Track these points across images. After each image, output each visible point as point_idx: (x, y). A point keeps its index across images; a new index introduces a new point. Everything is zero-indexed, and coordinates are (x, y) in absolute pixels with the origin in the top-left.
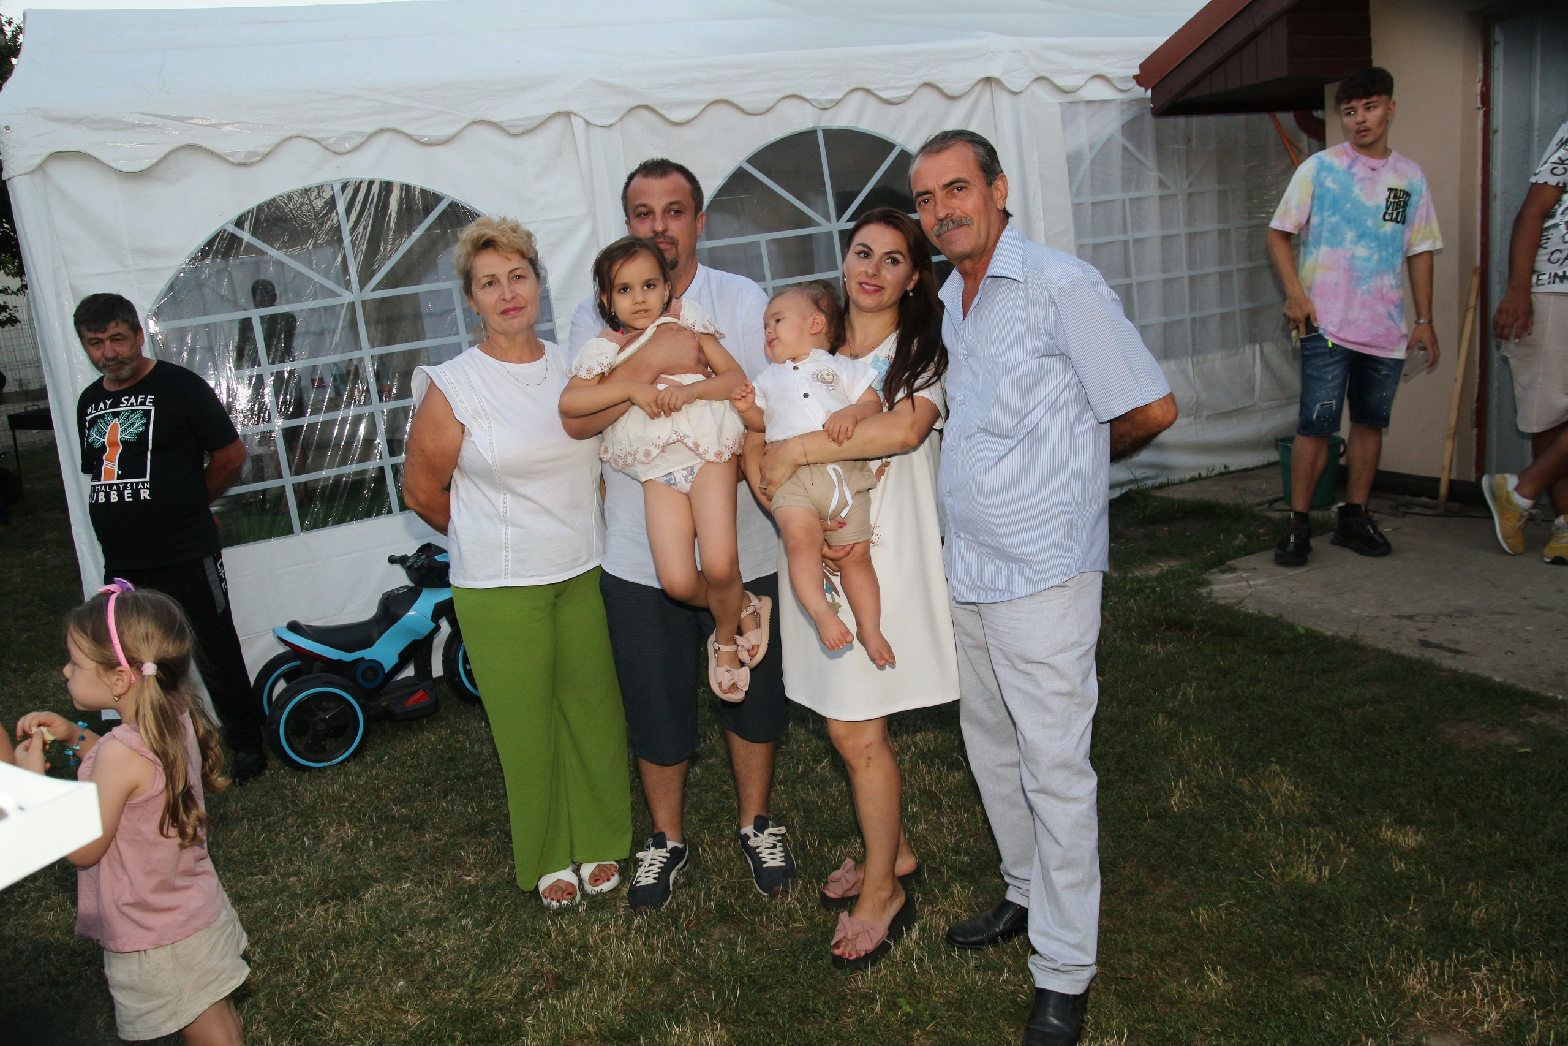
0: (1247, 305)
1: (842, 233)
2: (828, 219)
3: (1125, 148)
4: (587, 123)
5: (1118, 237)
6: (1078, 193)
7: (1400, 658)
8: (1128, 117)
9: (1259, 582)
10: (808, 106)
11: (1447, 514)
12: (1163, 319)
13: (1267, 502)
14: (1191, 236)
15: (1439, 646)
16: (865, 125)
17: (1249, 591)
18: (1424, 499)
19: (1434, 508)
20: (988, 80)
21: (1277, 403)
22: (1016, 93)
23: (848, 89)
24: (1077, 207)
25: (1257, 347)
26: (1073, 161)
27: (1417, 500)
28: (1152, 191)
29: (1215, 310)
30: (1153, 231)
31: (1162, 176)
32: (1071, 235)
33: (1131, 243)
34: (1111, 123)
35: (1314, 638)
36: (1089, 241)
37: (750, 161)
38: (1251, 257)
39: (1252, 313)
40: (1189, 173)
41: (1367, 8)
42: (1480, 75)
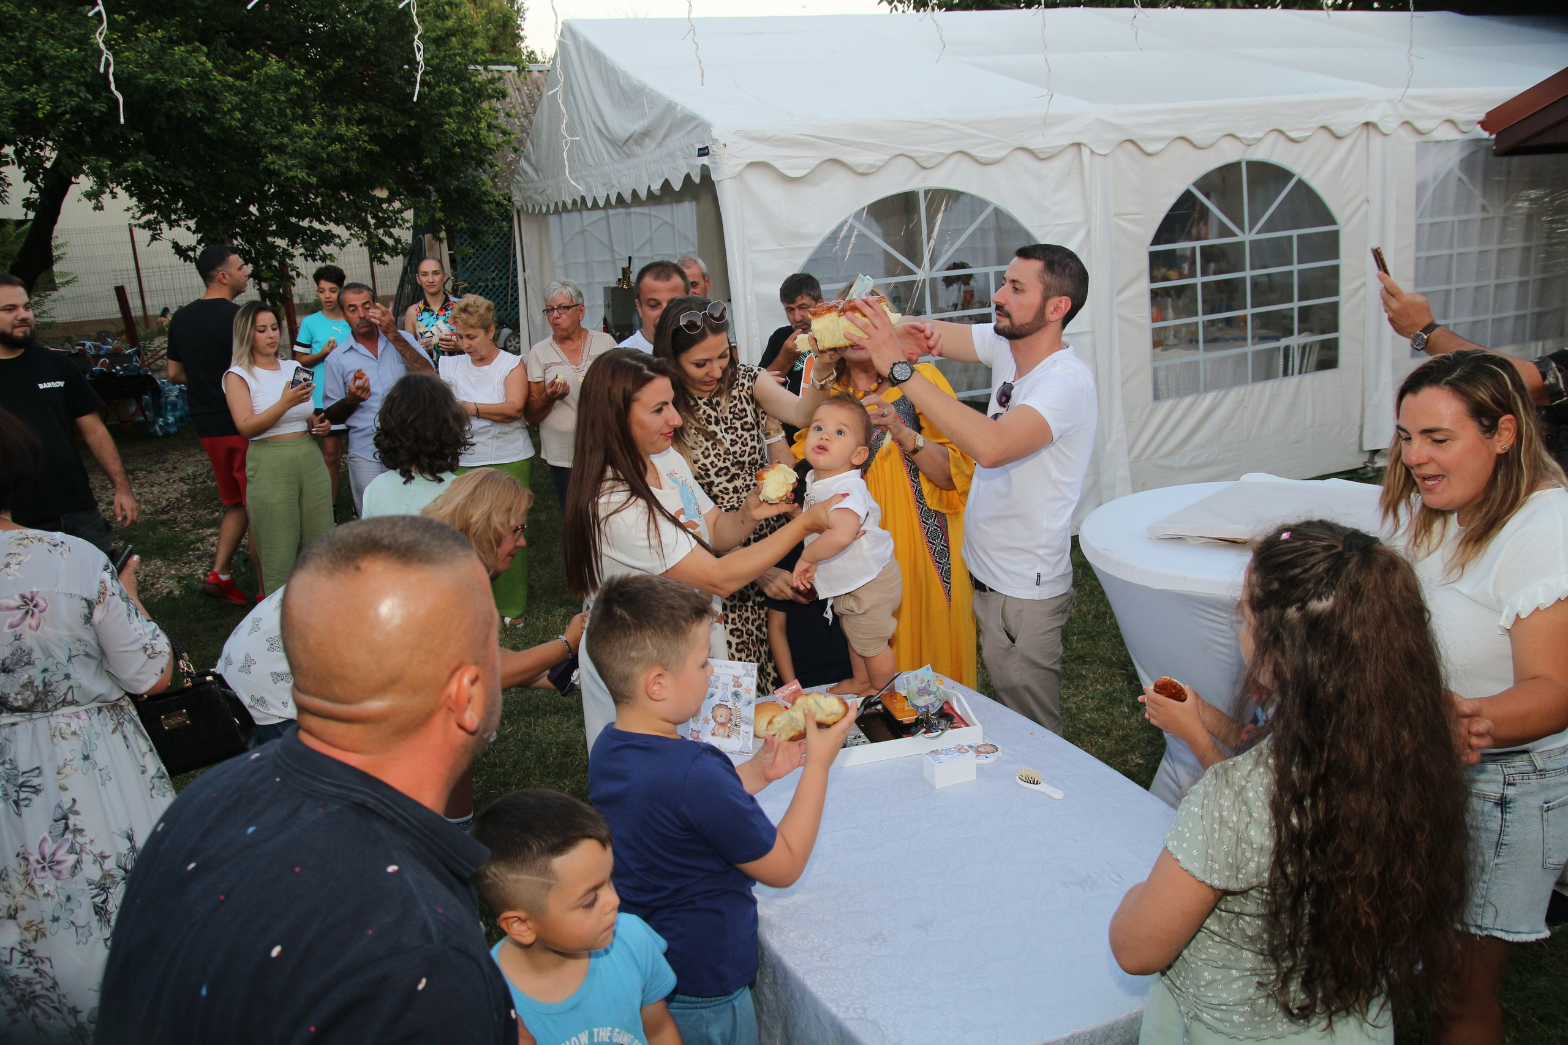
0: (1537, 310)
1: (1251, 242)
2: (1242, 229)
3: (1460, 179)
4: (1092, 152)
5: (1446, 252)
6: (1421, 216)
8: (1465, 154)
10: (1238, 143)
12: (1472, 319)
14: (1500, 252)
16: (1276, 159)
20: (1367, 124)
22: (1386, 135)
23: (1268, 129)
24: (1419, 227)
26: (1421, 188)
28: (1477, 215)
29: (1512, 313)
30: (1474, 249)
31: (1484, 202)
32: (1412, 249)
33: (1455, 257)
34: (1452, 159)
36: (1424, 254)
37: (1195, 184)
38: (1545, 269)
39: (1540, 316)
40: (1506, 200)
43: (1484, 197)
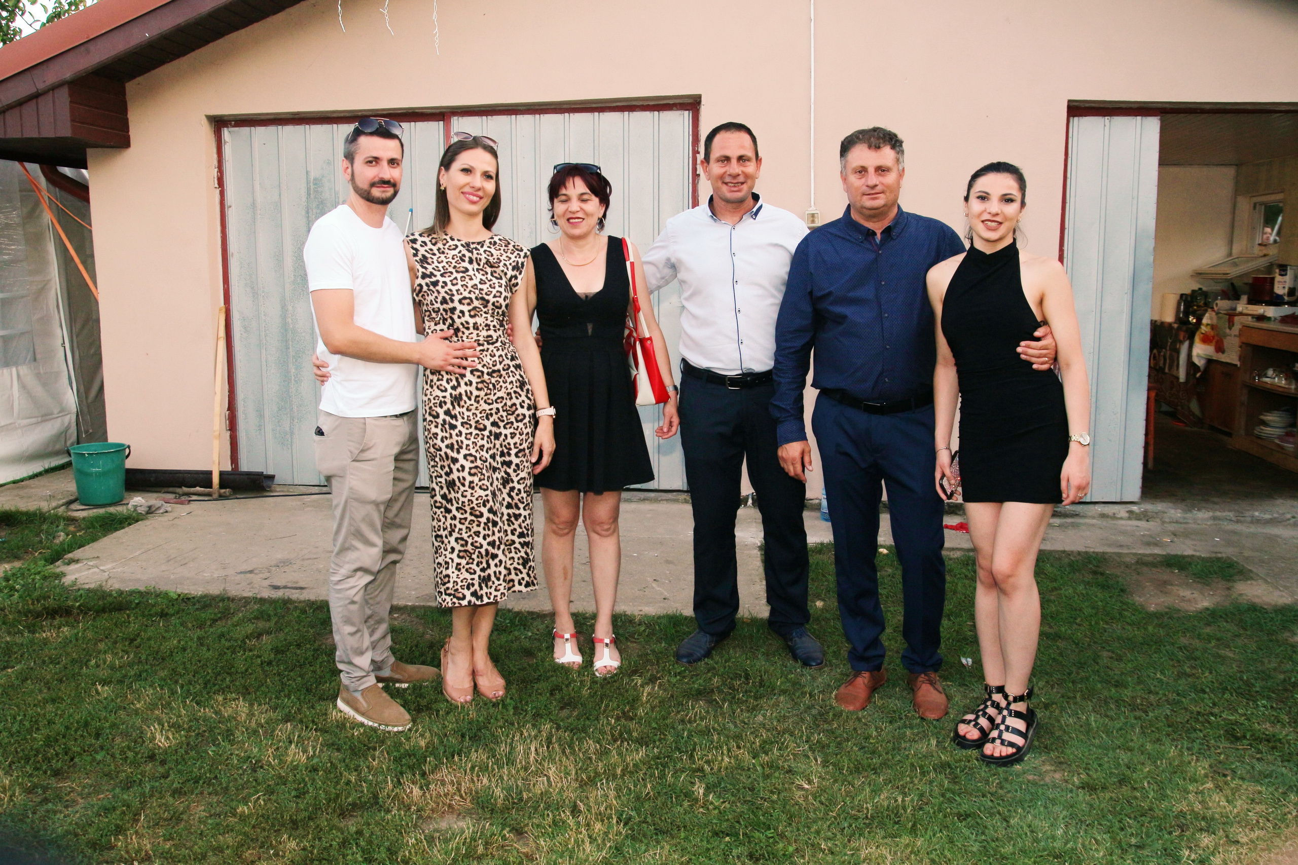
7: (262, 601)
9: (109, 566)
11: (222, 497)
13: (63, 505)
15: (285, 587)
17: (106, 574)
18: (198, 489)
19: (209, 495)
21: (34, 420)
25: (14, 369)
27: (192, 490)
35: (187, 599)
39: (8, 339)
41: (124, 94)
42: (216, 163)
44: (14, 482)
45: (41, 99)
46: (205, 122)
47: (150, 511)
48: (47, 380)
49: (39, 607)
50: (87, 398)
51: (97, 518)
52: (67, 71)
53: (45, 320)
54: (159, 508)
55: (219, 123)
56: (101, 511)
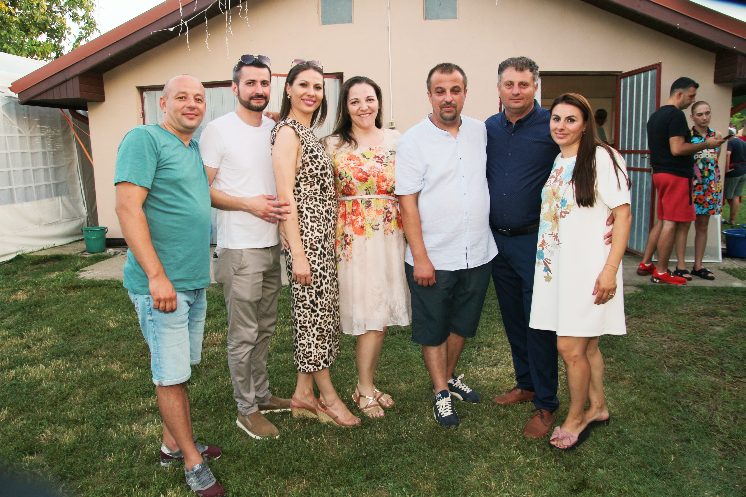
0: (55, 182)
3: (4, 115)
5: (4, 151)
8: (4, 103)
13: (80, 253)
14: (32, 153)
17: (95, 275)
21: (69, 220)
25: (60, 198)
28: (17, 134)
29: (43, 183)
30: (19, 151)
31: (19, 129)
33: (9, 154)
38: (55, 163)
39: (57, 185)
40: (30, 129)
41: (102, 78)
42: (141, 107)
43: (19, 126)
44: (61, 245)
45: (68, 83)
46: (136, 89)
47: (116, 254)
48: (74, 203)
49: (69, 285)
50: (91, 211)
51: (94, 257)
52: (78, 70)
53: (73, 177)
54: (119, 253)
55: (142, 90)
56: (96, 254)
